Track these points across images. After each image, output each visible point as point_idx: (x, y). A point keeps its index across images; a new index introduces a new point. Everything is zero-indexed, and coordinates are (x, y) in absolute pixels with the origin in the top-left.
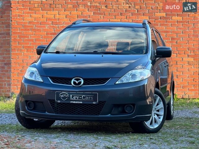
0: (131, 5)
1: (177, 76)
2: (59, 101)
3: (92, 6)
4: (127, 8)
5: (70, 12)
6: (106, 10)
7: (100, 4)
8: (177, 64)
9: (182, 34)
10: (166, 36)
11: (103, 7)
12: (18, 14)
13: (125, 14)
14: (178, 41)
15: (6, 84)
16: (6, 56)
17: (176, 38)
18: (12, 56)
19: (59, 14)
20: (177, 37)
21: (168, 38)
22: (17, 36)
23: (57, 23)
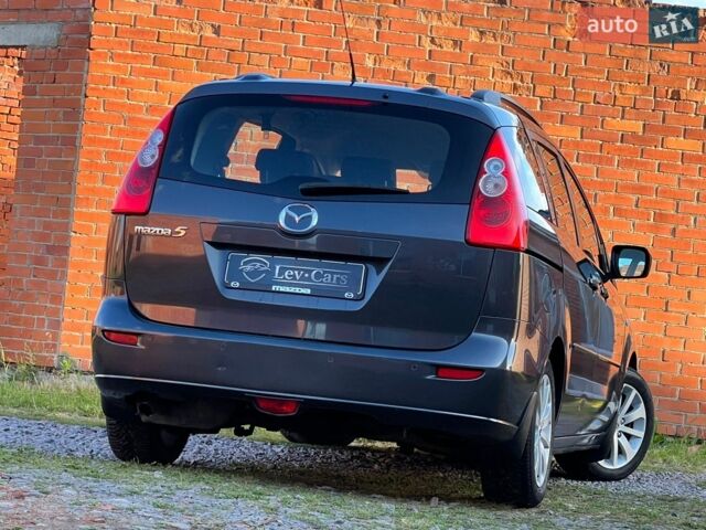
0: (522, 81)
1: (663, 352)
3: (381, 70)
4: (506, 89)
7: (409, 65)
8: (666, 310)
9: (695, 203)
10: (636, 206)
11: (421, 79)
12: (111, 73)
14: (681, 227)
15: (43, 319)
16: (55, 220)
17: (673, 215)
18: (76, 222)
20: (677, 211)
21: (643, 213)
22: (99, 153)
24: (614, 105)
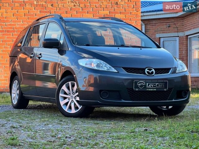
0: (76, 4)
2: (137, 89)
3: (39, 4)
4: (72, 6)
5: (17, 11)
6: (52, 8)
7: (46, 2)
11: (49, 6)
13: (70, 12)
19: (7, 12)
23: (5, 21)
24: (101, 7)
